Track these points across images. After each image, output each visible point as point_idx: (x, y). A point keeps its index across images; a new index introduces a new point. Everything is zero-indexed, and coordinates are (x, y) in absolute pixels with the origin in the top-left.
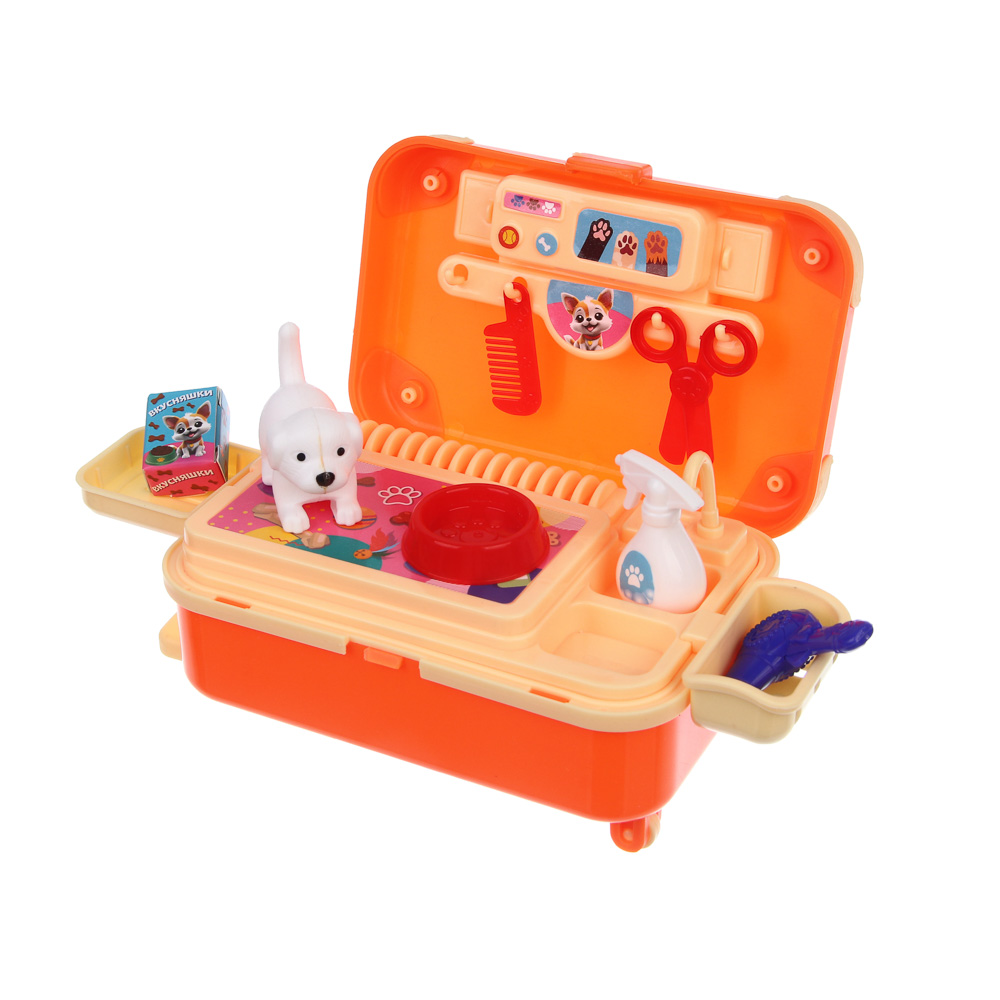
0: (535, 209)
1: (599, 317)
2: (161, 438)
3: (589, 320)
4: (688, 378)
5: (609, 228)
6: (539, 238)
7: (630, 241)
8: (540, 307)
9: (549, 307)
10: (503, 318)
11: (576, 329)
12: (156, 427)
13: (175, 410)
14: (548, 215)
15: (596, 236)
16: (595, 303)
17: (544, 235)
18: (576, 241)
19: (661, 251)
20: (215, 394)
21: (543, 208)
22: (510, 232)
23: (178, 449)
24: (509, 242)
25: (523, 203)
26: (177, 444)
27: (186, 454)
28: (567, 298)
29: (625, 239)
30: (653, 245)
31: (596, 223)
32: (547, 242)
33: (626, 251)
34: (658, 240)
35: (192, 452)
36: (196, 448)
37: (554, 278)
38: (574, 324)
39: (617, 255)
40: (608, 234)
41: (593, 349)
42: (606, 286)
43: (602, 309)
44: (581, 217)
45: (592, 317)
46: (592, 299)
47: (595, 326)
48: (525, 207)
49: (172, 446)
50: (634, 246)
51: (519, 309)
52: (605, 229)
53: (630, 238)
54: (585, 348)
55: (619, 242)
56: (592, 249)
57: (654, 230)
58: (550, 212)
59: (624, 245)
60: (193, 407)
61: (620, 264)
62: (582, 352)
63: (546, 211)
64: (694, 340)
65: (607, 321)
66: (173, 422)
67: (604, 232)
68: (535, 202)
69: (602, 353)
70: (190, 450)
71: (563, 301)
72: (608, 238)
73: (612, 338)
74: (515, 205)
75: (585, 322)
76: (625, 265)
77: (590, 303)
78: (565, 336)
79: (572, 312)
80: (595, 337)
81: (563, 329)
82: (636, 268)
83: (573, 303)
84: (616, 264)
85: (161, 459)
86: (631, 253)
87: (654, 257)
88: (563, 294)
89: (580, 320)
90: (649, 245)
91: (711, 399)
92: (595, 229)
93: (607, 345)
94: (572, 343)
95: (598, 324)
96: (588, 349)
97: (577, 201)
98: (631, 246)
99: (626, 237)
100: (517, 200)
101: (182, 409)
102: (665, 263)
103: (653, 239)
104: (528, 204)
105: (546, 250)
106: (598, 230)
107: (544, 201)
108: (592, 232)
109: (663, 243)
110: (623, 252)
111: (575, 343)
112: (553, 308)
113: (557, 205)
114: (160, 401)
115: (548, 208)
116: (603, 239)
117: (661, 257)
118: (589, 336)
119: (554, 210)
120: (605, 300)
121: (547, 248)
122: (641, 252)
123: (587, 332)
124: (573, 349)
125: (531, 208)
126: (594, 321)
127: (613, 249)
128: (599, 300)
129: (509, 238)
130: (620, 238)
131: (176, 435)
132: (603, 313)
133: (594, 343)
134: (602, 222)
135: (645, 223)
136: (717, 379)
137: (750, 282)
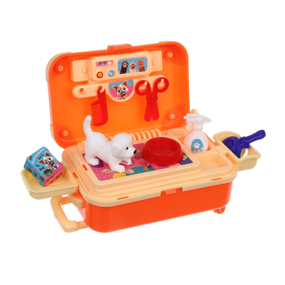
0: (106, 65)
1: (124, 89)
2: (43, 168)
3: (122, 91)
4: (153, 96)
5: (127, 63)
6: (109, 72)
7: (134, 65)
8: (108, 93)
9: (110, 91)
10: (97, 99)
11: (119, 95)
12: (39, 166)
13: (39, 159)
14: (110, 65)
15: (124, 66)
16: (123, 86)
17: (110, 71)
18: (118, 70)
19: (142, 65)
20: (46, 149)
21: (108, 63)
22: (100, 73)
23: (51, 168)
24: (100, 76)
25: (102, 64)
26: (49, 167)
27: (55, 169)
28: (114, 87)
29: (132, 65)
30: (140, 64)
31: (123, 63)
32: (111, 73)
33: (133, 68)
34: (141, 62)
35: (56, 167)
36: (56, 166)
37: (109, 83)
38: (118, 93)
39: (131, 70)
40: (127, 65)
41: (125, 98)
42: (125, 80)
43: (125, 87)
44: (119, 63)
45: (122, 90)
46: (121, 85)
47: (124, 92)
48: (103, 65)
49: (49, 168)
50: (135, 66)
51: (102, 96)
52: (126, 64)
53: (133, 64)
54: (122, 99)
55: (131, 66)
56: (123, 70)
57: (139, 60)
58: (110, 64)
59: (132, 66)
60: (43, 155)
61: (132, 72)
62: (122, 100)
63: (109, 64)
64: (152, 86)
65: (127, 89)
66: (42, 162)
67: (126, 65)
68: (105, 63)
69: (127, 98)
70: (54, 167)
71: (113, 88)
72: (127, 66)
73: (129, 93)
74: (100, 65)
75: (121, 92)
76: (133, 72)
77: (121, 86)
78: (116, 98)
79: (117, 90)
80: (124, 95)
81: (115, 96)
82: (136, 72)
83: (116, 88)
84: (131, 72)
85: (49, 174)
86: (134, 68)
87: (141, 67)
88: (113, 86)
89: (119, 92)
90: (139, 64)
91: (158, 101)
92: (123, 65)
93: (128, 96)
94: (118, 99)
95: (124, 91)
96: (123, 99)
97: (117, 58)
98: (134, 66)
99: (132, 64)
100: (100, 64)
101: (41, 157)
102: (144, 68)
103: (139, 62)
104: (103, 64)
105: (112, 75)
106: (124, 65)
107: (108, 62)
108: (122, 66)
109: (142, 63)
110: (132, 68)
111: (119, 98)
112: (111, 91)
113: (112, 61)
114: (32, 158)
115: (109, 63)
116: (126, 67)
117: (142, 66)
118: (123, 95)
119: (111, 63)
120: (125, 84)
121: (112, 74)
122: (137, 67)
123: (122, 94)
124: (119, 101)
125: (104, 65)
126: (123, 91)
127: (130, 69)
128: (124, 84)
129: (100, 75)
130: (131, 65)
131: (47, 165)
132: (125, 88)
133: (125, 97)
134: (125, 62)
135: (137, 59)
136: (159, 94)
137: (159, 67)
